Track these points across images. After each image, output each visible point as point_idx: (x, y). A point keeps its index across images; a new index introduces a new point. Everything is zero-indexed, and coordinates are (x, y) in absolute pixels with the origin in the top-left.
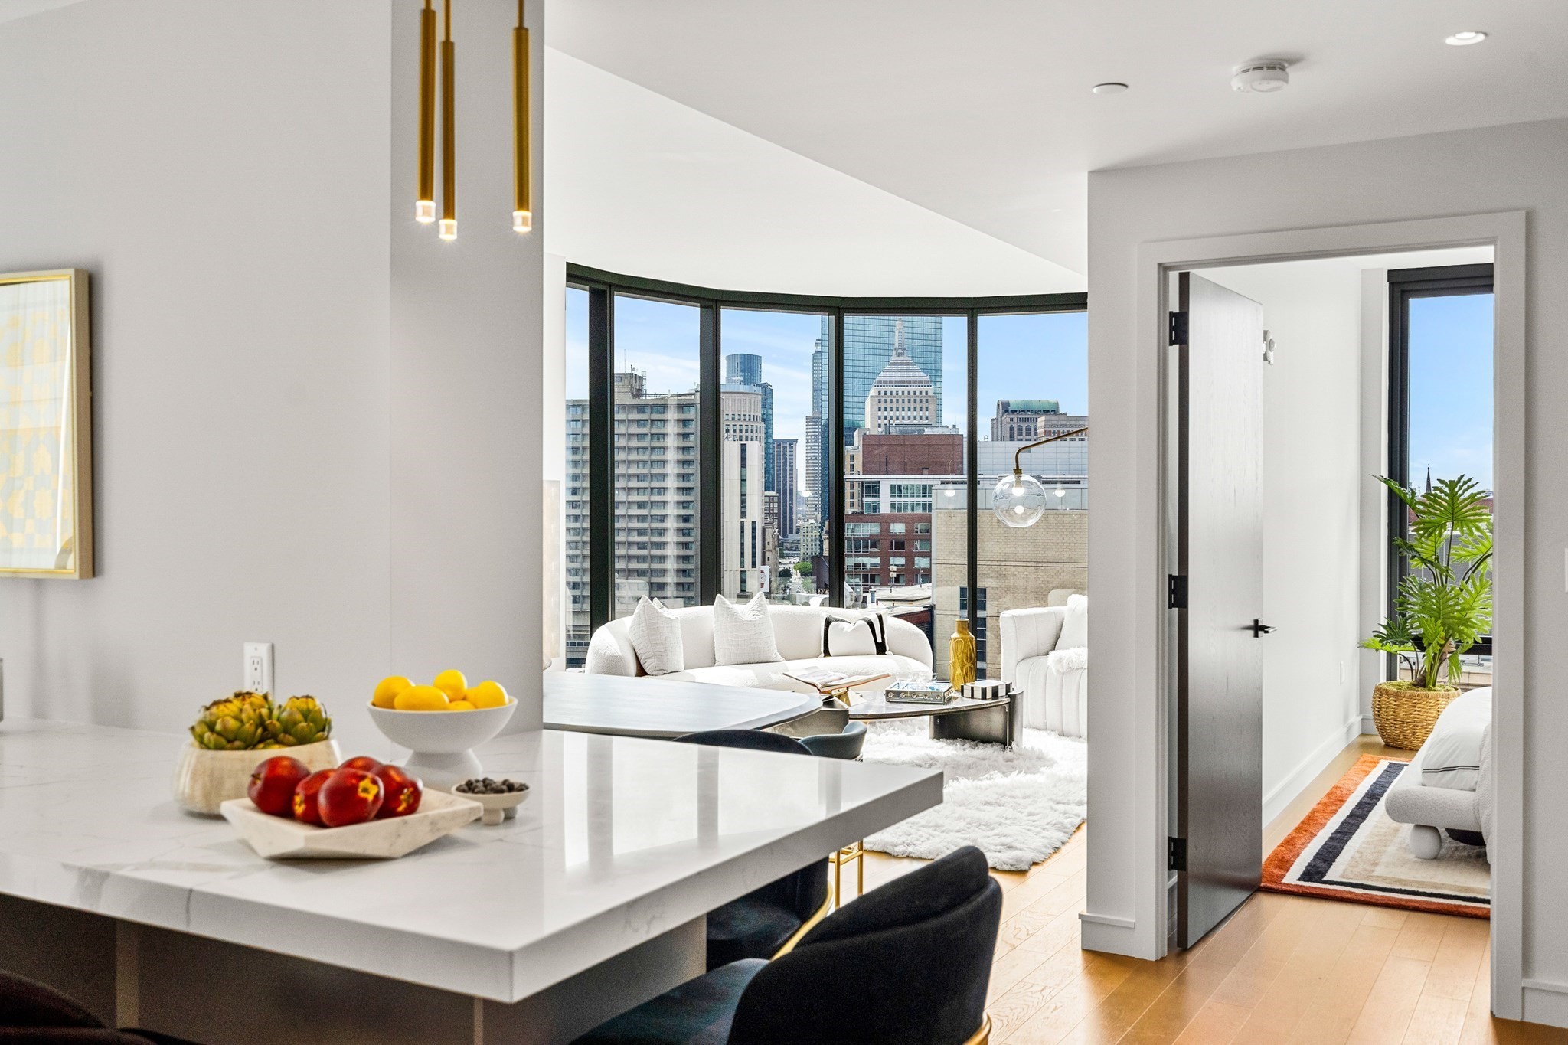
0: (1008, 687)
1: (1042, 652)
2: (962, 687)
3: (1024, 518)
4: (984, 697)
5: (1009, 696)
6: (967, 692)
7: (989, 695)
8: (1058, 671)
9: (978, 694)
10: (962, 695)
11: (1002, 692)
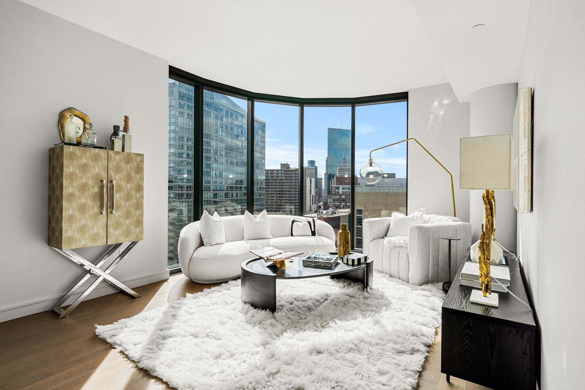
0: (366, 258)
1: (380, 237)
2: (343, 258)
3: (373, 180)
4: (353, 265)
5: (367, 264)
6: (345, 261)
7: (356, 263)
8: (389, 247)
9: (350, 263)
10: (343, 261)
11: (362, 261)
